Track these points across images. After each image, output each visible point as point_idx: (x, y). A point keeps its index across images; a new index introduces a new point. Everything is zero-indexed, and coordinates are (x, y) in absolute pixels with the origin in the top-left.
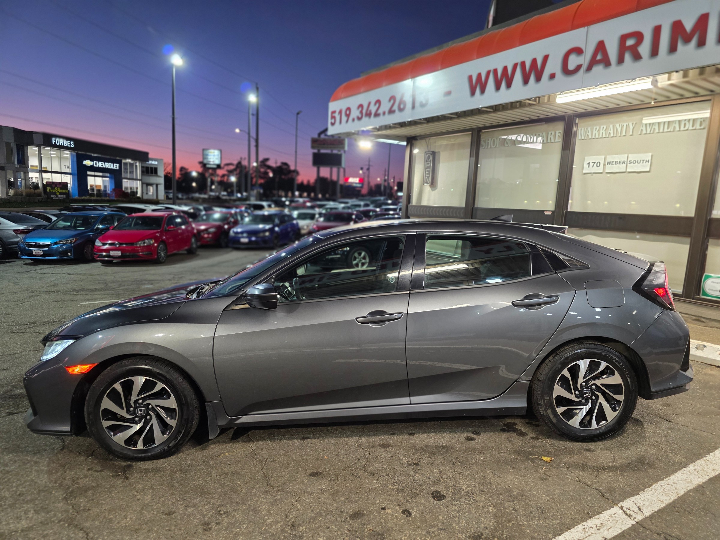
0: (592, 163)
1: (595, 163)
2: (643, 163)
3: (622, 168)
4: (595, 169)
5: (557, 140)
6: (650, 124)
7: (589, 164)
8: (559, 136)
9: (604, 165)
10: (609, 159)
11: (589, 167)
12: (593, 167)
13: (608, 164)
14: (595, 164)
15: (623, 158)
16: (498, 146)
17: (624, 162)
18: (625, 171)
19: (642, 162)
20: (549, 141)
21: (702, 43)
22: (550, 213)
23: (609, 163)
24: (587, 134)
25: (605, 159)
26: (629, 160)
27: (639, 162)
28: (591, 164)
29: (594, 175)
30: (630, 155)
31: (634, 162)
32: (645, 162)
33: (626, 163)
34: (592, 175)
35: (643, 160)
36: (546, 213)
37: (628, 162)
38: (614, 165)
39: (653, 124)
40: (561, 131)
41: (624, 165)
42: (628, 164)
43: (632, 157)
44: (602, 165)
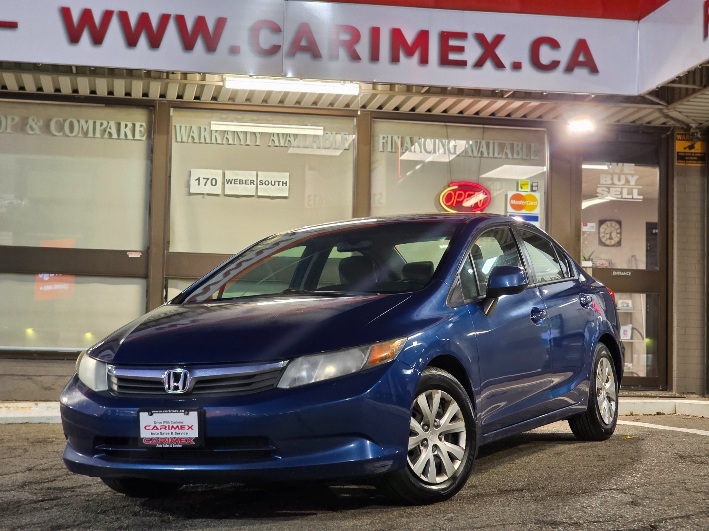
0: (204, 178)
1: (208, 179)
2: (279, 185)
3: (250, 189)
4: (209, 189)
5: (137, 136)
6: (283, 134)
7: (199, 179)
8: (140, 131)
9: (223, 184)
10: (230, 175)
11: (199, 184)
12: (205, 185)
13: (228, 183)
14: (209, 181)
15: (251, 175)
16: (9, 130)
17: (252, 182)
18: (254, 194)
19: (277, 183)
20: (122, 136)
21: (424, 60)
22: (138, 255)
23: (230, 182)
24: (192, 134)
25: (224, 174)
26: (259, 179)
27: (273, 183)
28: (203, 182)
29: (206, 197)
30: (260, 173)
31: (267, 183)
32: (281, 183)
33: (255, 183)
34: (204, 198)
35: (279, 182)
36: (131, 255)
37: (259, 183)
38: (239, 185)
39: (287, 134)
40: (144, 124)
41: (253, 186)
42: (259, 185)
43: (263, 176)
44: (219, 183)
